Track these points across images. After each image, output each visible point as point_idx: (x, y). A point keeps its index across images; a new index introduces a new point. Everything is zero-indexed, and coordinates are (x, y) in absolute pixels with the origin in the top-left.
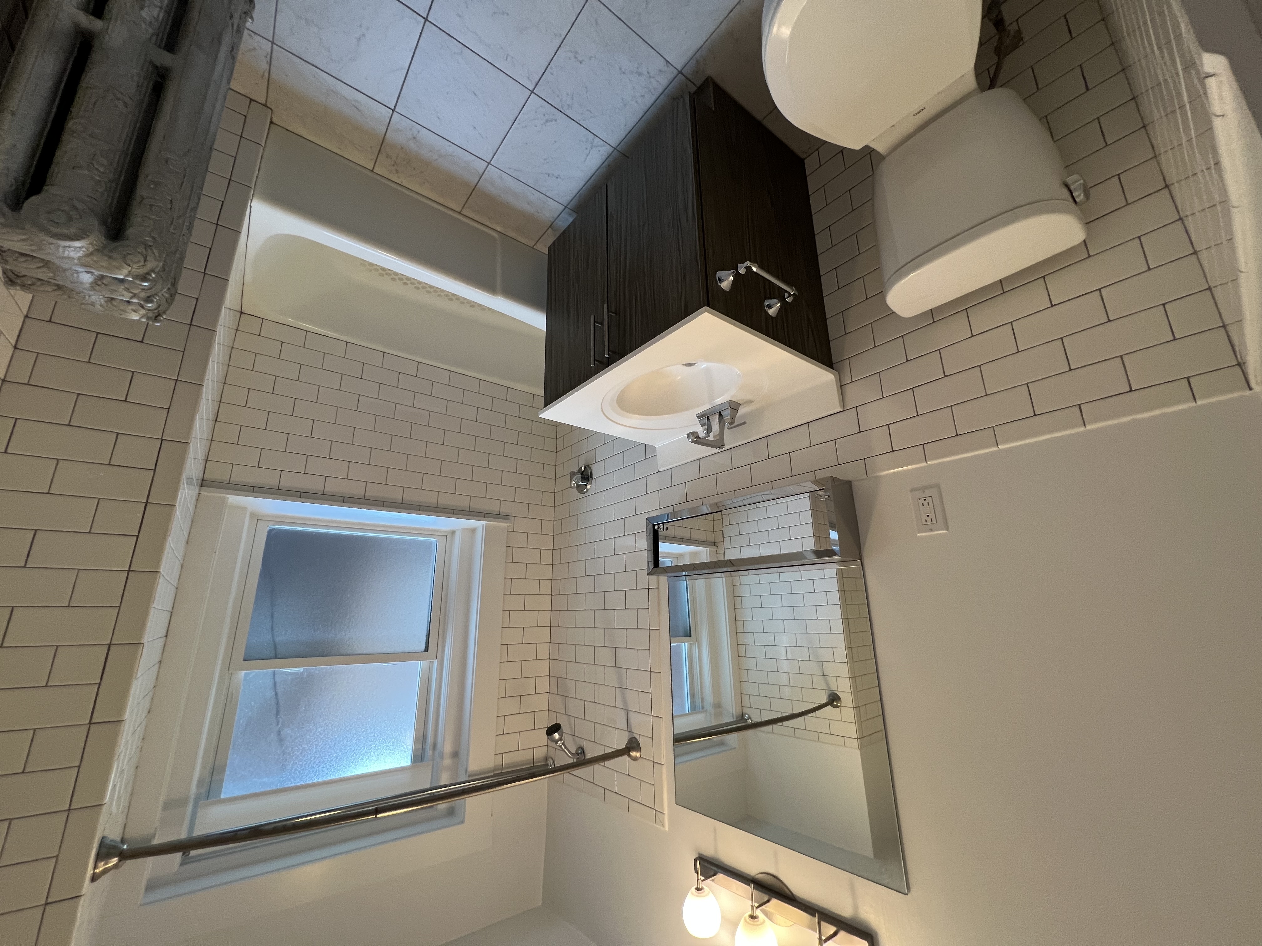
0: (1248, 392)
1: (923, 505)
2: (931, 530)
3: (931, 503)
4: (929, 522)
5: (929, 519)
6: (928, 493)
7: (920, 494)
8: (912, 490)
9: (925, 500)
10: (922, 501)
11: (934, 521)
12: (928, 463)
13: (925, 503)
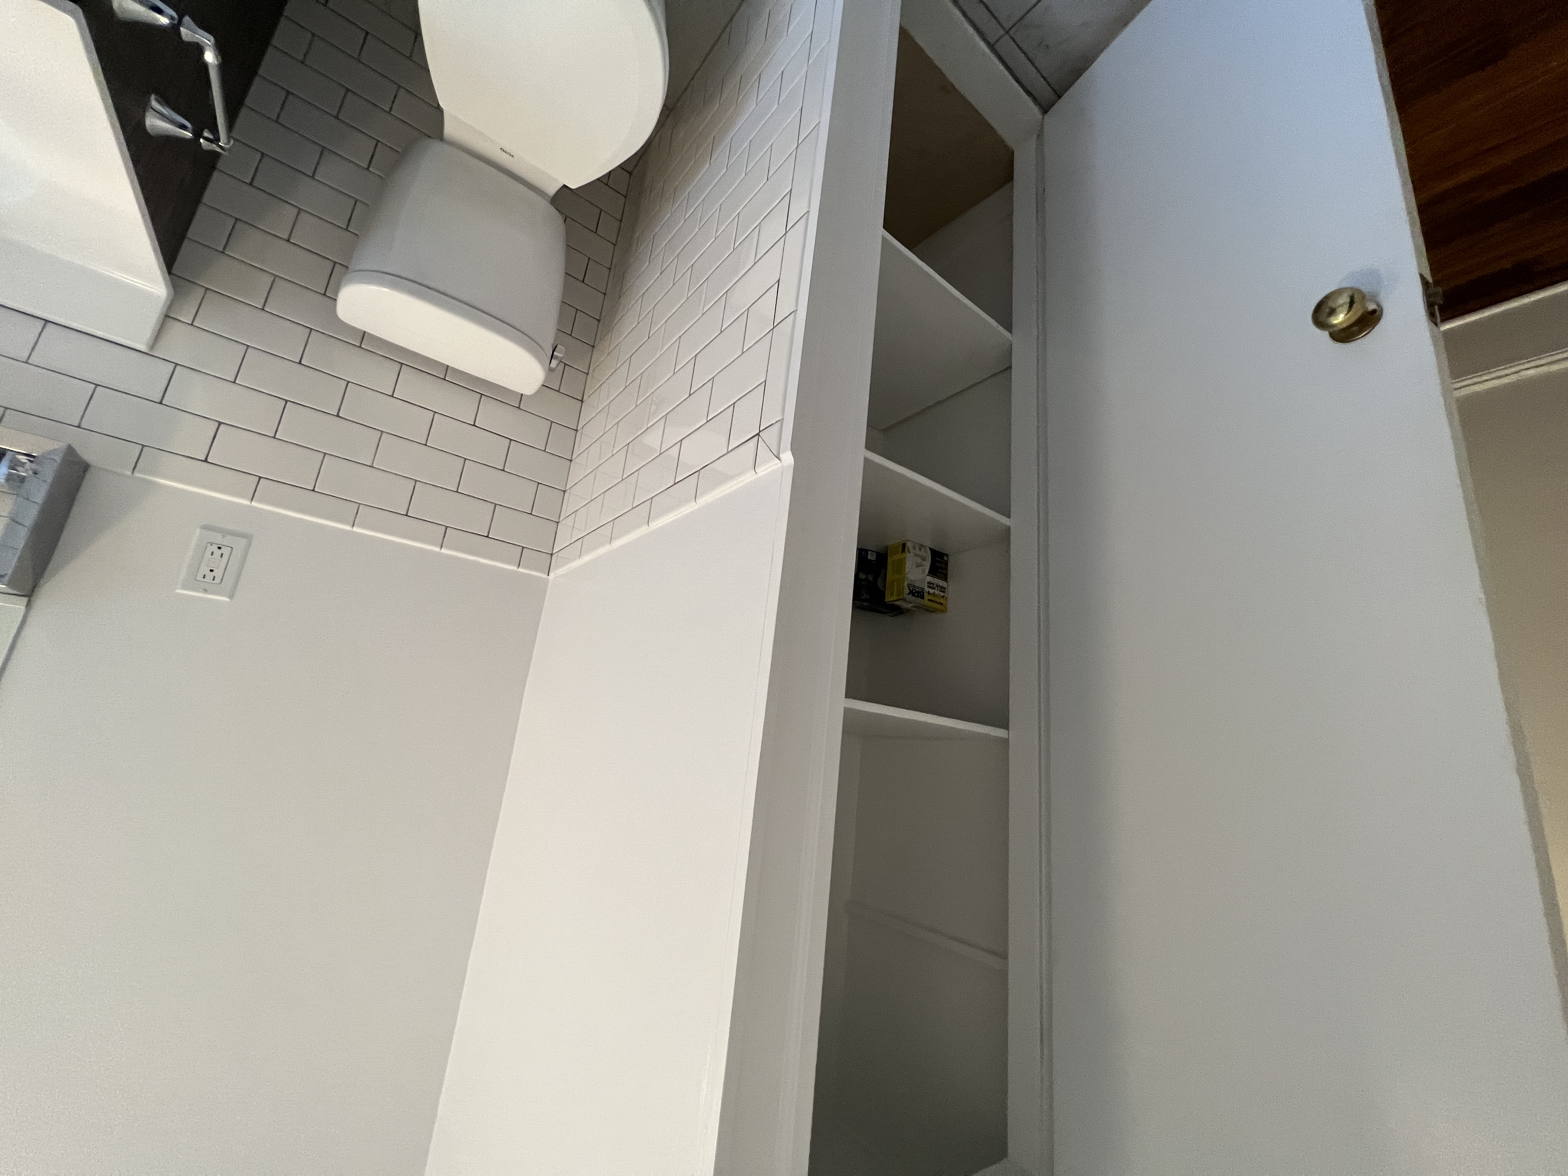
0: (545, 576)
1: (212, 555)
2: (205, 591)
3: (225, 557)
4: (209, 578)
5: (211, 575)
6: (228, 540)
7: (218, 539)
8: (205, 527)
9: (219, 548)
10: (214, 548)
11: (217, 580)
12: (253, 503)
13: (218, 553)
